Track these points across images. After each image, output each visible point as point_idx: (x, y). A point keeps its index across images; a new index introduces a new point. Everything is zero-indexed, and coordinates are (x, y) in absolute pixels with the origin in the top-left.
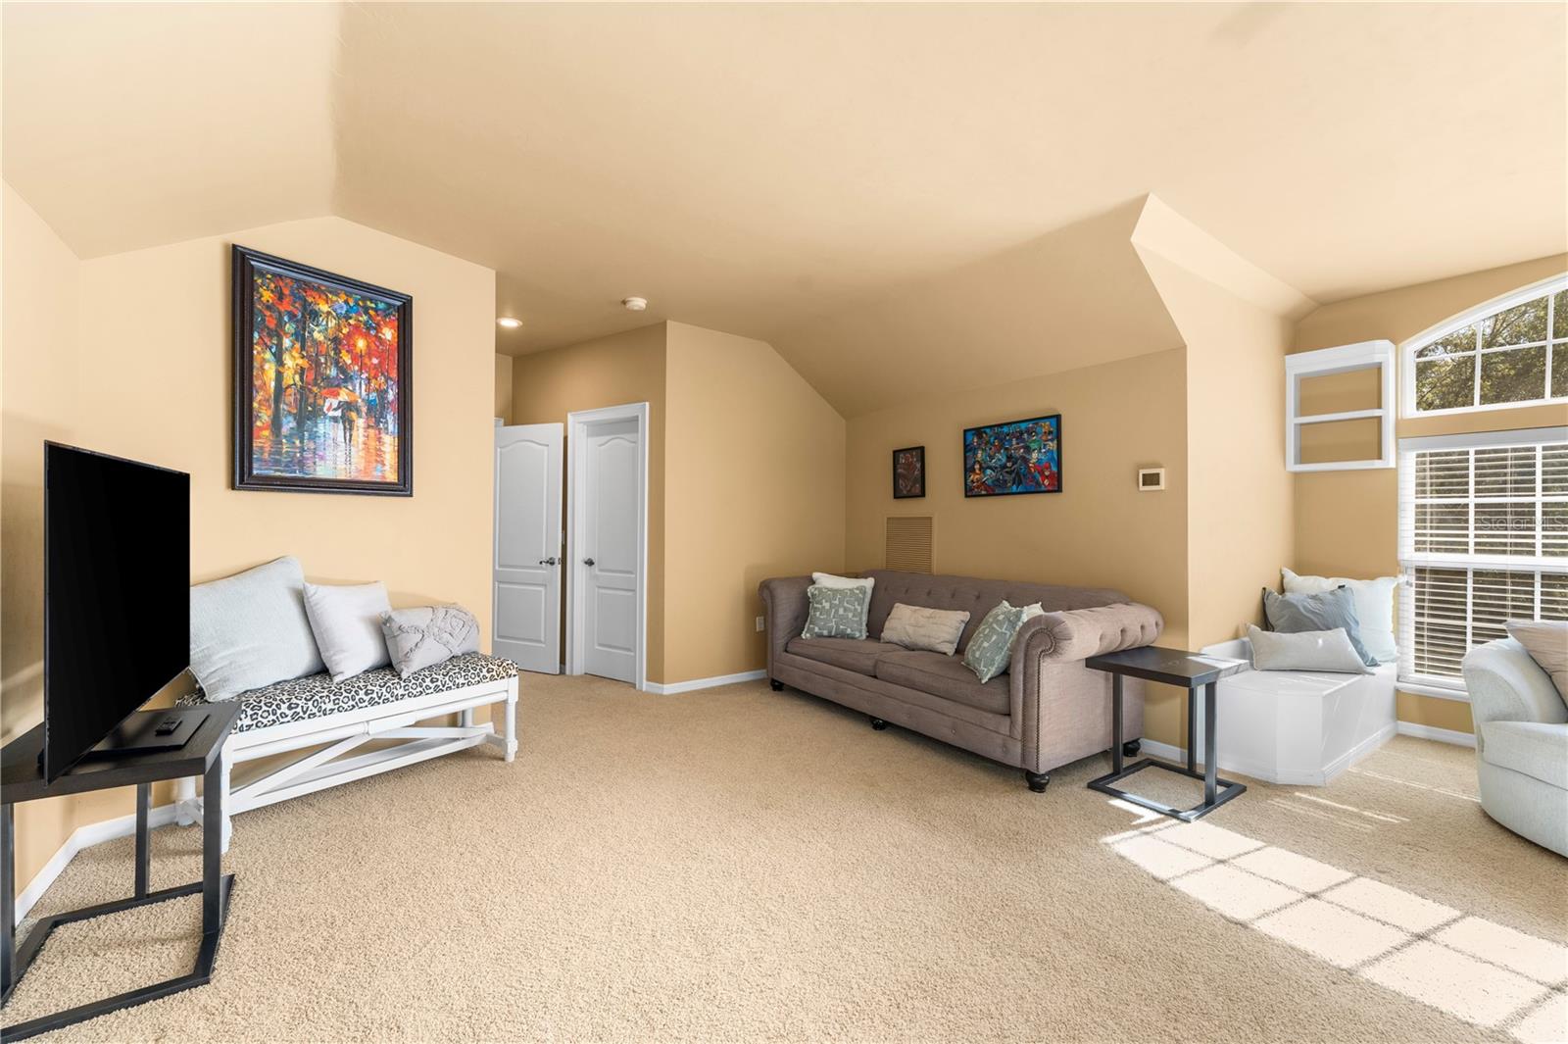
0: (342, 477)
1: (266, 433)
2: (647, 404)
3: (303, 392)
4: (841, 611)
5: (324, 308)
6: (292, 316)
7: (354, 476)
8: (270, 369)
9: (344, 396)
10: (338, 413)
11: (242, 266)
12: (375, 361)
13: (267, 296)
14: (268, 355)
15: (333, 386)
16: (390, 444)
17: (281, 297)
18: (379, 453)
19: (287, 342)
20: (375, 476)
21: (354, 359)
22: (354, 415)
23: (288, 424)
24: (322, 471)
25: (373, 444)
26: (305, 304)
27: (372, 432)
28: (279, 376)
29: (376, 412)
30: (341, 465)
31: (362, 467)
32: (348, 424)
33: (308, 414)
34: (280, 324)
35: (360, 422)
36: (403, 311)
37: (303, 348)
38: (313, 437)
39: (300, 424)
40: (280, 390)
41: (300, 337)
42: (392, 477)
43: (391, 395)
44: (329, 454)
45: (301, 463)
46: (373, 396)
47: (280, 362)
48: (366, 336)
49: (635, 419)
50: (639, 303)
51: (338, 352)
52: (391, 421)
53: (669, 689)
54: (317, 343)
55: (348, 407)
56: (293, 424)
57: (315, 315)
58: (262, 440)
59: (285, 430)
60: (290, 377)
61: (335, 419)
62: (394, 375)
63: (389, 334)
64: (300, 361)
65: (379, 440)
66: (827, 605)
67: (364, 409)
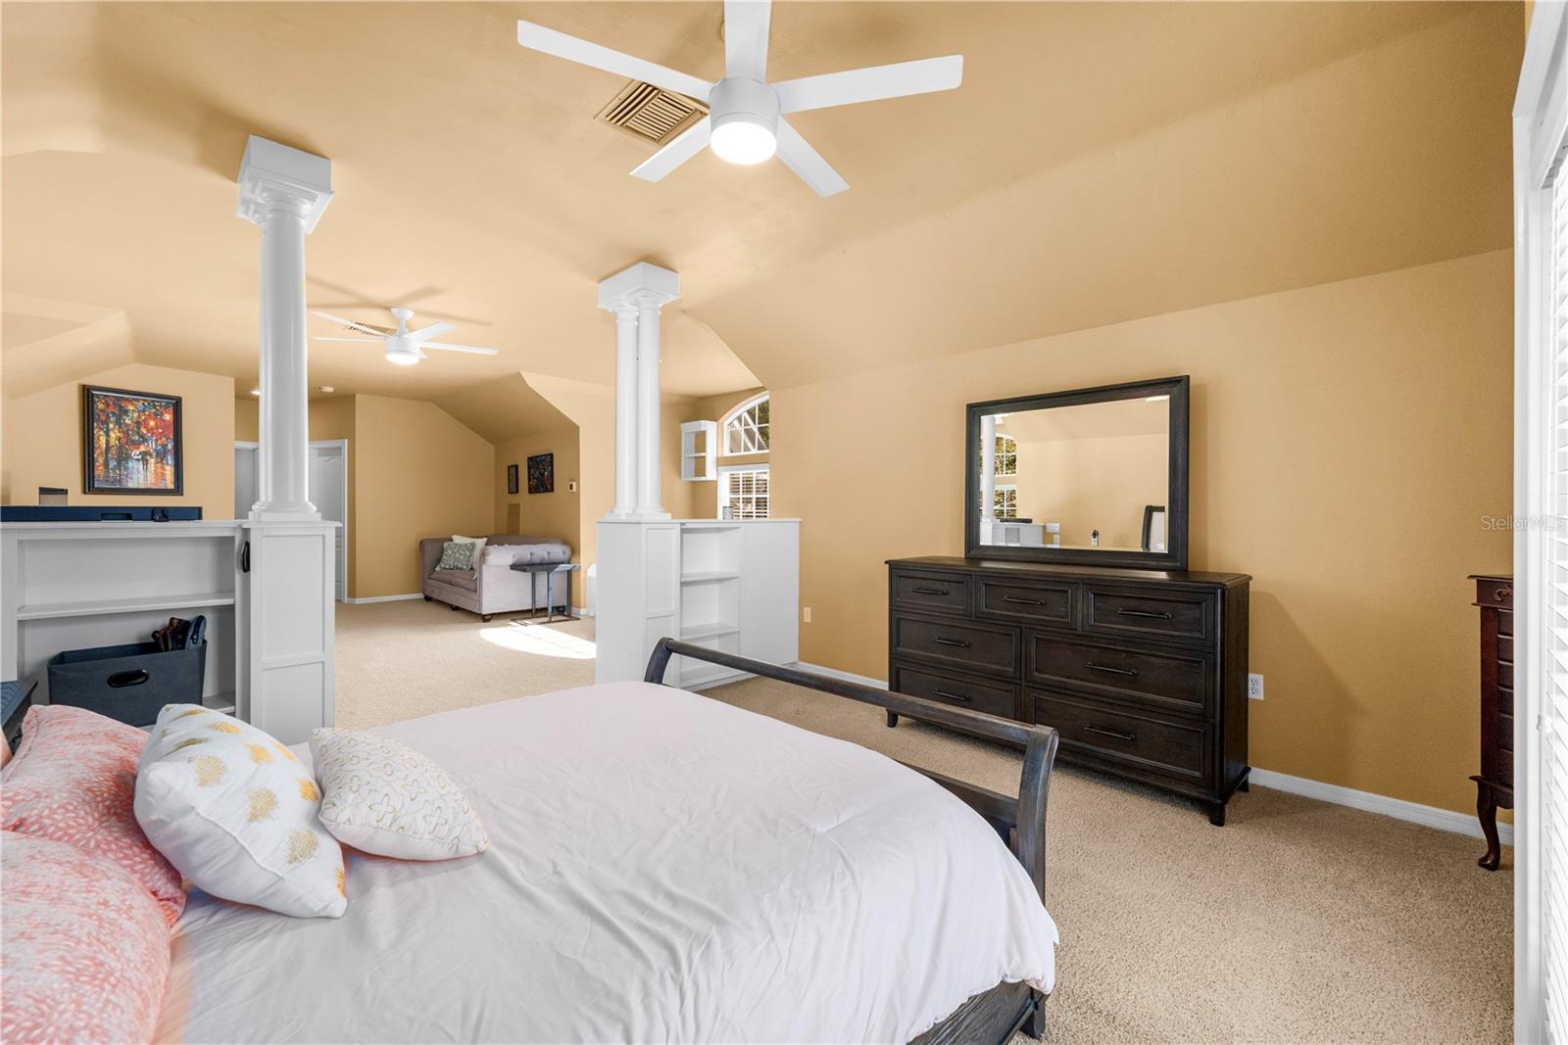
0: (142, 487)
1: (101, 468)
2: (346, 441)
3: (120, 448)
4: (457, 555)
5: (131, 408)
6: (113, 413)
7: (149, 486)
8: (103, 439)
9: (142, 448)
10: (140, 457)
11: (87, 394)
12: (160, 431)
13: (101, 406)
14: (102, 433)
15: (137, 444)
16: (169, 471)
17: (108, 405)
18: (163, 475)
19: (111, 426)
20: (161, 486)
21: (148, 431)
22: (148, 457)
23: (113, 464)
24: (131, 485)
25: (159, 471)
26: (121, 407)
27: (159, 465)
28: (108, 442)
29: (161, 456)
30: (141, 481)
31: (153, 482)
32: (145, 462)
33: (123, 458)
34: (108, 417)
35: (152, 461)
36: (176, 404)
37: (120, 427)
38: (126, 469)
39: (119, 464)
40: (108, 448)
41: (118, 423)
42: (171, 486)
43: (170, 446)
44: (135, 476)
45: (120, 481)
46: (159, 447)
47: (108, 435)
48: (155, 419)
49: (340, 448)
50: (329, 389)
51: (139, 428)
52: (170, 459)
53: (359, 601)
54: (127, 425)
55: (145, 454)
56: (115, 463)
57: (126, 412)
58: (99, 471)
59: (111, 466)
60: (113, 441)
61: (138, 460)
62: (172, 436)
63: (168, 417)
64: (118, 434)
65: (163, 468)
66: (450, 552)
67: (154, 454)
